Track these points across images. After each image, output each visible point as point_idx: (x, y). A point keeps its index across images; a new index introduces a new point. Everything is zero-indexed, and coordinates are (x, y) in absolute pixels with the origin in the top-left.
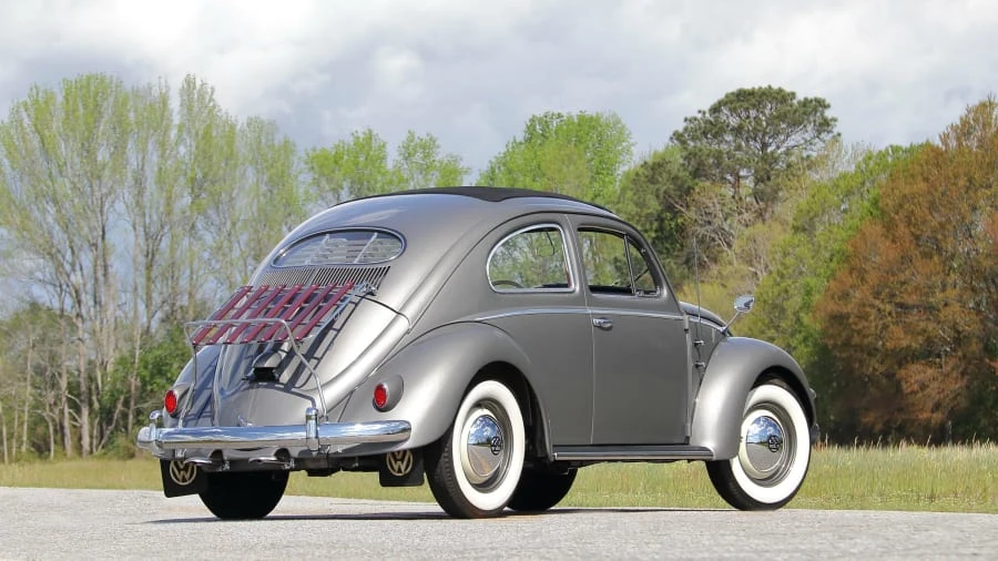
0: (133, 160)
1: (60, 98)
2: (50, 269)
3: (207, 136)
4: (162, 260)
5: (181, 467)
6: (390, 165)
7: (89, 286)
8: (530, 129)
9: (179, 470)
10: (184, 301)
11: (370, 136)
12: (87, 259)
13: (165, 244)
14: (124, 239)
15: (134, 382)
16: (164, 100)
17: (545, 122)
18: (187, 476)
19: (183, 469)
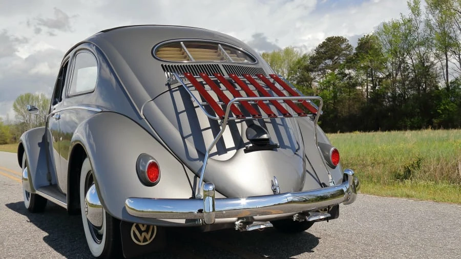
5: (143, 229)
7: (28, 120)
9: (141, 232)
18: (148, 237)
19: (144, 231)
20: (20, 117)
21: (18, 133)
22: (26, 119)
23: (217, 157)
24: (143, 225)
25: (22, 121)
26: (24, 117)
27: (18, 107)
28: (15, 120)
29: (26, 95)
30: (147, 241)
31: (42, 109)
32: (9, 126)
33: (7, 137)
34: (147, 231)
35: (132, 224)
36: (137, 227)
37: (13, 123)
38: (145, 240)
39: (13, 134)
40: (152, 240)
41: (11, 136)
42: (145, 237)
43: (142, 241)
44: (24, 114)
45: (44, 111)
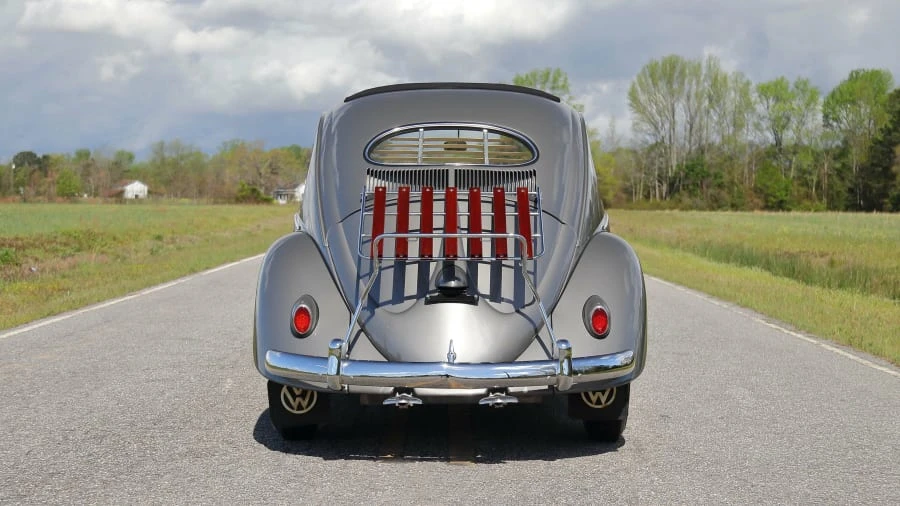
0: (686, 87)
1: (660, 63)
2: (653, 130)
3: (716, 79)
4: (696, 126)
5: (297, 393)
6: (790, 90)
7: (667, 136)
8: (851, 75)
9: (294, 396)
10: (704, 142)
11: (782, 78)
12: (667, 126)
13: (697, 120)
14: (681, 117)
15: (682, 174)
16: (699, 65)
17: (857, 73)
18: (304, 403)
19: (299, 396)
20: (646, 126)
21: (638, 175)
22: (662, 133)
23: (389, 307)
24: (298, 389)
25: (651, 141)
26: (656, 128)
27: (643, 98)
28: (630, 135)
29: (664, 64)
30: (302, 409)
31: (706, 103)
32: (616, 152)
33: (608, 187)
34: (303, 395)
35: (282, 386)
36: (290, 389)
37: (624, 144)
38: (300, 407)
39: (626, 178)
40: (309, 408)
41: (619, 183)
42: (300, 403)
43: (296, 407)
44: (658, 118)
45: (712, 111)
